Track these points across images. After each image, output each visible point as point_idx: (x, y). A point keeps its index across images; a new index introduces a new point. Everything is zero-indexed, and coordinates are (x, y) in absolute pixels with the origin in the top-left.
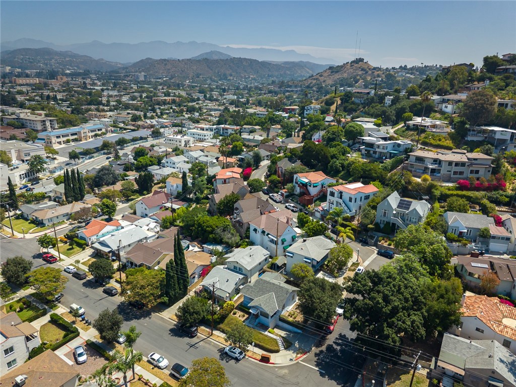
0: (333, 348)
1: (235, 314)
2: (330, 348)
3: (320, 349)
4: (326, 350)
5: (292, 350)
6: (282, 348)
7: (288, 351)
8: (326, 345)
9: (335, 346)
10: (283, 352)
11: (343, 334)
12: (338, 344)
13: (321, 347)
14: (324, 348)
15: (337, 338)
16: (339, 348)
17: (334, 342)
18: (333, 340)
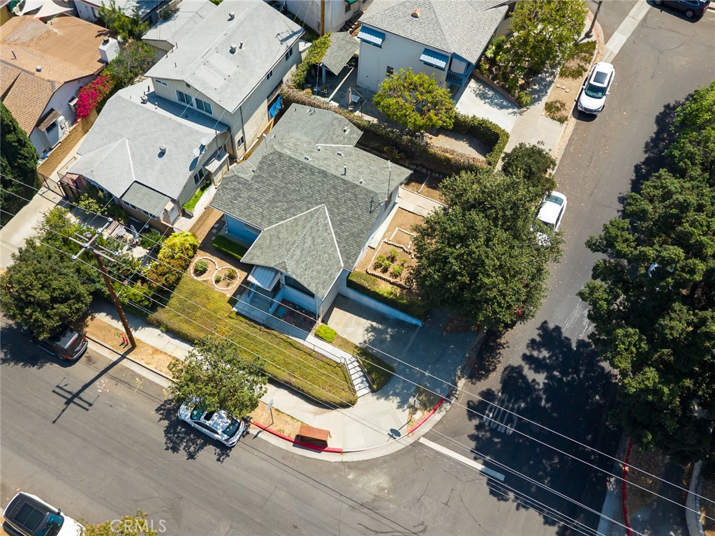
0: (524, 378)
1: (200, 272)
2: (513, 379)
3: (483, 385)
4: (503, 390)
5: (395, 394)
6: (362, 390)
7: (382, 400)
8: (500, 368)
9: (530, 374)
10: (367, 401)
11: (551, 326)
12: (537, 365)
13: (486, 377)
14: (493, 382)
15: (533, 341)
16: (541, 378)
17: (525, 357)
18: (523, 349)
